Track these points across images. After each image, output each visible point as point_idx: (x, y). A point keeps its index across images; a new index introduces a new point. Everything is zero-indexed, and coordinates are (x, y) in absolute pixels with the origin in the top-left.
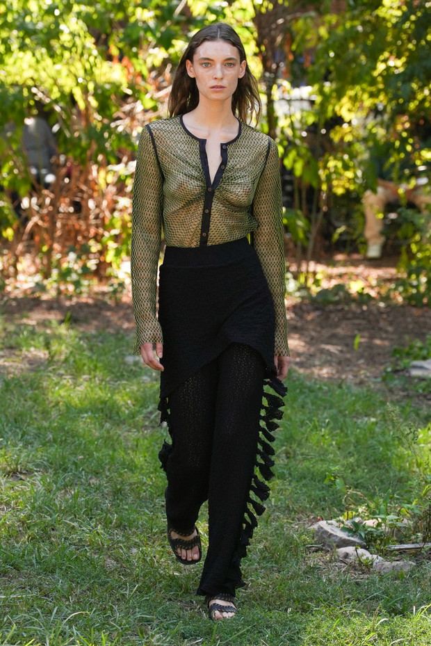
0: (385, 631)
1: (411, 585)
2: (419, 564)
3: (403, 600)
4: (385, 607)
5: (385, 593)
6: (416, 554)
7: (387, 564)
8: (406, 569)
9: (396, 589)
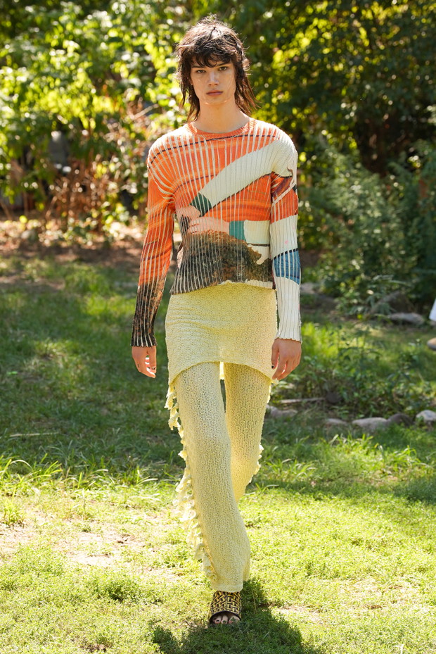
0: (279, 454)
1: (294, 425)
2: (300, 412)
3: (289, 435)
4: (278, 439)
5: (278, 430)
6: (297, 406)
7: (280, 412)
8: (292, 415)
9: (285, 428)
